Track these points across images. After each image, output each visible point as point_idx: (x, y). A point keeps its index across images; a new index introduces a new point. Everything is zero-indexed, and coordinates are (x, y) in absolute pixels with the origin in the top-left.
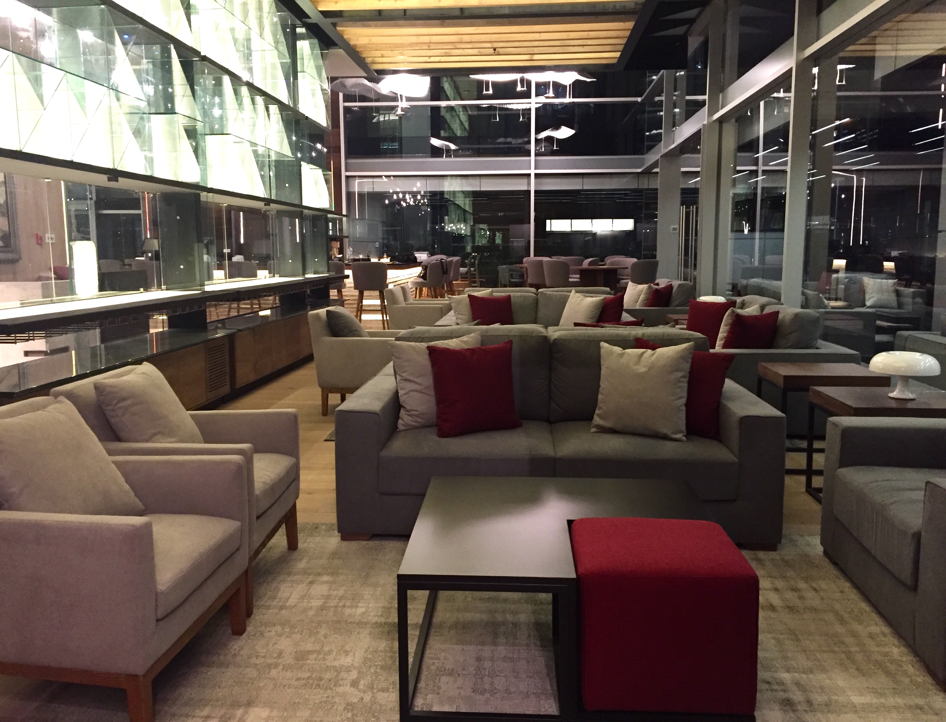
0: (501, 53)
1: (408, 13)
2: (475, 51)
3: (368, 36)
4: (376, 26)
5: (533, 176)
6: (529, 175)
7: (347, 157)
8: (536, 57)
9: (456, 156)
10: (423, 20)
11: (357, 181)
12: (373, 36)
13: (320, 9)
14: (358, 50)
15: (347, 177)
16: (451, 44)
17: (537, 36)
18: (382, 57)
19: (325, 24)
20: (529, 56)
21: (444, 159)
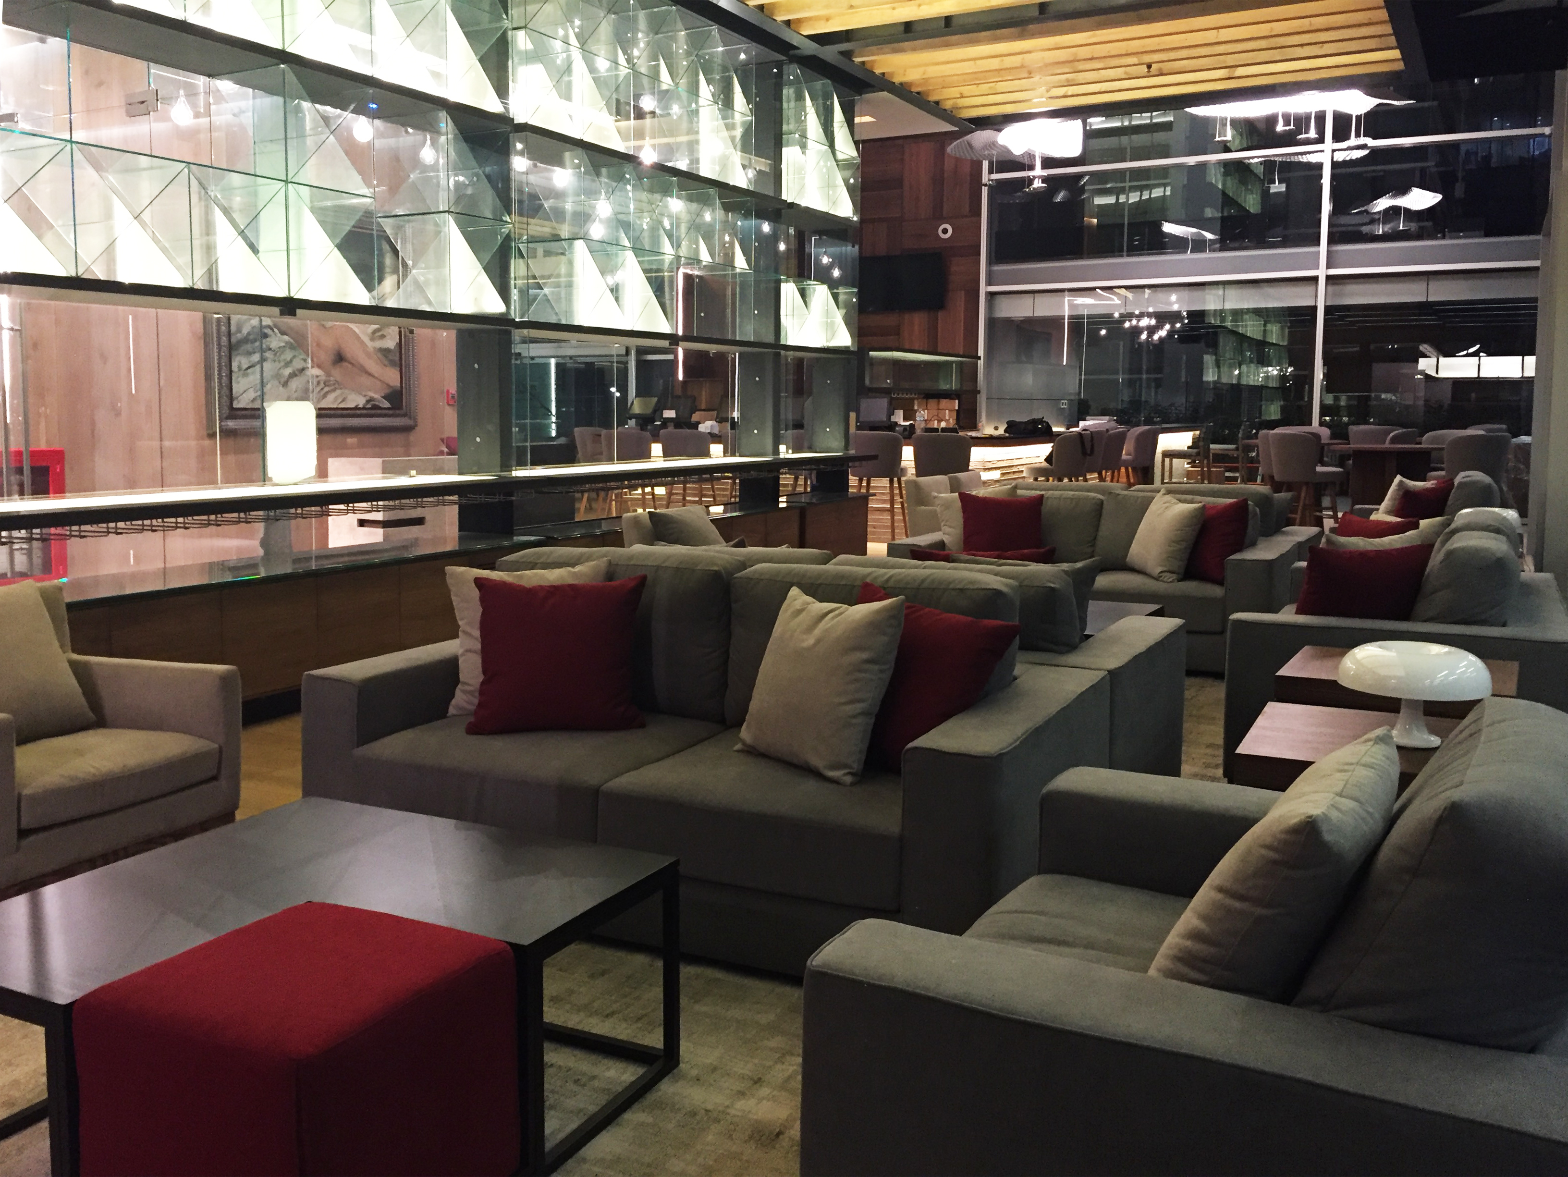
0: (1165, 72)
1: (954, 22)
2: (1119, 73)
3: (919, 66)
4: (914, 49)
5: (1322, 282)
6: (1315, 279)
7: (990, 263)
8: (1240, 71)
9: (1212, 250)
10: (989, 30)
11: (1067, 299)
12: (927, 65)
13: (806, 33)
14: (915, 89)
15: (991, 295)
16: (1067, 65)
17: (1211, 36)
18: (962, 97)
19: (829, 53)
20: (1227, 70)
21: (1189, 255)
